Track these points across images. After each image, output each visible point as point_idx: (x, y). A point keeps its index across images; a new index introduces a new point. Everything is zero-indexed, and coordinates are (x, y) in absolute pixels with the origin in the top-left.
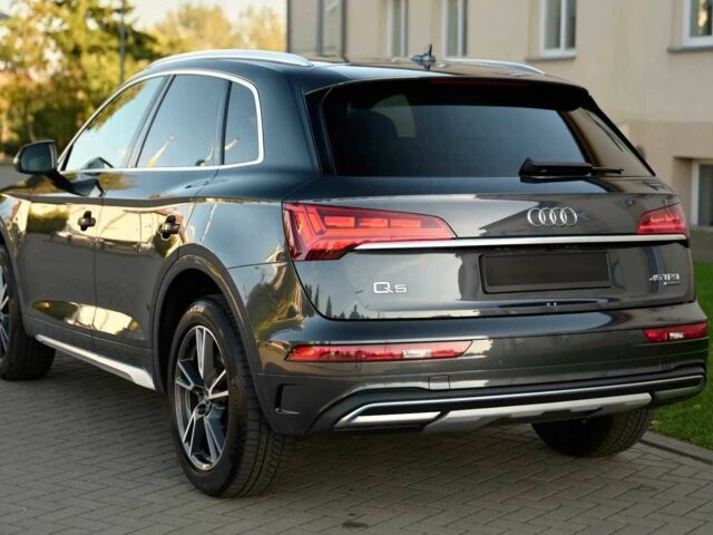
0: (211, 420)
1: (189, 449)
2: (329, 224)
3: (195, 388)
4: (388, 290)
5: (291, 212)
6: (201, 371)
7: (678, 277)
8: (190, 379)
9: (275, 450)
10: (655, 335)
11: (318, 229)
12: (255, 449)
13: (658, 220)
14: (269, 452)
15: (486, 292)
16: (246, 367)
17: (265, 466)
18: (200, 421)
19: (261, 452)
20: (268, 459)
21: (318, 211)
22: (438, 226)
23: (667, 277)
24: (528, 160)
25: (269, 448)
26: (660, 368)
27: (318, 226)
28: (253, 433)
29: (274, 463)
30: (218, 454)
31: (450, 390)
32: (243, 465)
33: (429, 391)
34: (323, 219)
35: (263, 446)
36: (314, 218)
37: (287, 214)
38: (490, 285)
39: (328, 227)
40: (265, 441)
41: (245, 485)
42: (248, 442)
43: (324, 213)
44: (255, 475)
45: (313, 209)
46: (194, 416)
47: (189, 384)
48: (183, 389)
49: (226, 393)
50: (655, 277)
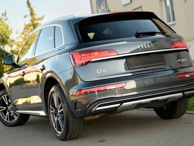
0: (60, 119)
1: (56, 129)
2: (82, 56)
3: (55, 111)
4: (101, 71)
5: (72, 55)
6: (56, 106)
7: (186, 60)
8: (53, 109)
9: (78, 123)
10: (181, 76)
11: (79, 58)
12: (72, 123)
13: (178, 44)
14: (76, 124)
15: (129, 69)
16: (66, 101)
17: (76, 128)
18: (58, 120)
19: (74, 124)
20: (76, 126)
21: (79, 53)
22: (113, 52)
23: (183, 60)
24: (137, 32)
25: (76, 123)
26: (183, 85)
27: (79, 57)
28: (71, 119)
29: (78, 127)
30: (63, 127)
31: (122, 97)
32: (70, 129)
33: (116, 98)
34: (80, 55)
35: (74, 122)
36: (78, 55)
37: (71, 55)
38: (130, 67)
39: (82, 57)
40: (74, 121)
41: (72, 135)
42: (70, 122)
43: (80, 53)
44: (73, 131)
45: (78, 53)
46: (56, 119)
47: (53, 111)
48: (52, 113)
49: (62, 110)
50: (179, 60)
